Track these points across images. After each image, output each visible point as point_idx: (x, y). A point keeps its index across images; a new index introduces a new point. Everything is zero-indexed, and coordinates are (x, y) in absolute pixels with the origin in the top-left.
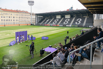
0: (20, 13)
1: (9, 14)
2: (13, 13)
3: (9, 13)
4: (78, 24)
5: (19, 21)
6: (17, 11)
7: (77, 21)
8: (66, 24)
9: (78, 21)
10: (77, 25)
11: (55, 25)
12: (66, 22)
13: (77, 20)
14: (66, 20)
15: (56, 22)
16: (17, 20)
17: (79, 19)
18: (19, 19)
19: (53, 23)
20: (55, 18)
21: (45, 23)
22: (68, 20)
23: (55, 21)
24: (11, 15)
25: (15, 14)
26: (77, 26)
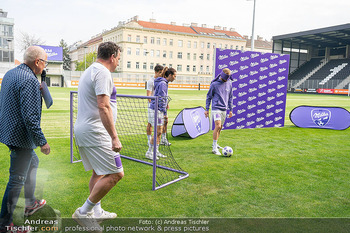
0: (203, 39)
1: (161, 40)
2: (176, 38)
3: (162, 36)
5: (198, 69)
6: (193, 31)
16: (191, 68)
18: (197, 63)
21: (323, 83)
24: (171, 43)
25: (186, 39)
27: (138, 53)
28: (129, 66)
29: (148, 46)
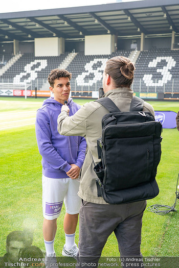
4: (161, 83)
7: (153, 71)
8: (91, 83)
9: (155, 69)
10: (152, 90)
11: (26, 93)
12: (91, 76)
13: (153, 64)
14: (88, 67)
15: (34, 76)
17: (159, 59)
19: (17, 79)
20: (29, 56)
22: (100, 64)
23: (28, 68)
26: (154, 96)
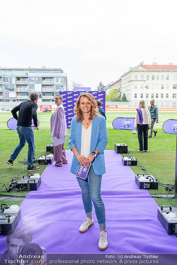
1: (160, 77)
2: (172, 75)
24: (167, 78)
27: (142, 88)
28: (136, 97)
29: (150, 82)
